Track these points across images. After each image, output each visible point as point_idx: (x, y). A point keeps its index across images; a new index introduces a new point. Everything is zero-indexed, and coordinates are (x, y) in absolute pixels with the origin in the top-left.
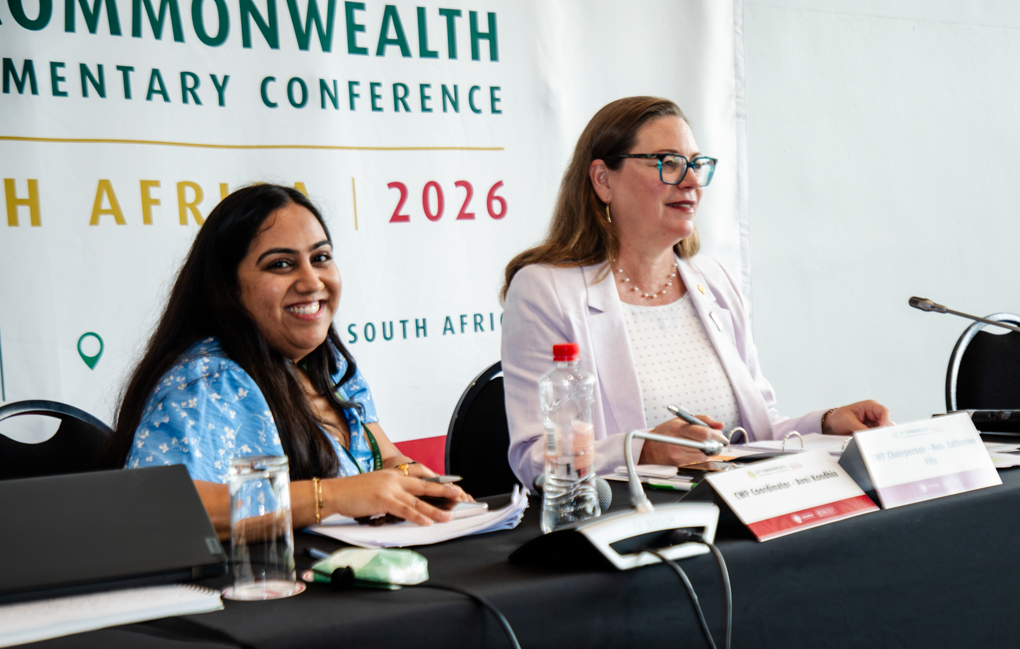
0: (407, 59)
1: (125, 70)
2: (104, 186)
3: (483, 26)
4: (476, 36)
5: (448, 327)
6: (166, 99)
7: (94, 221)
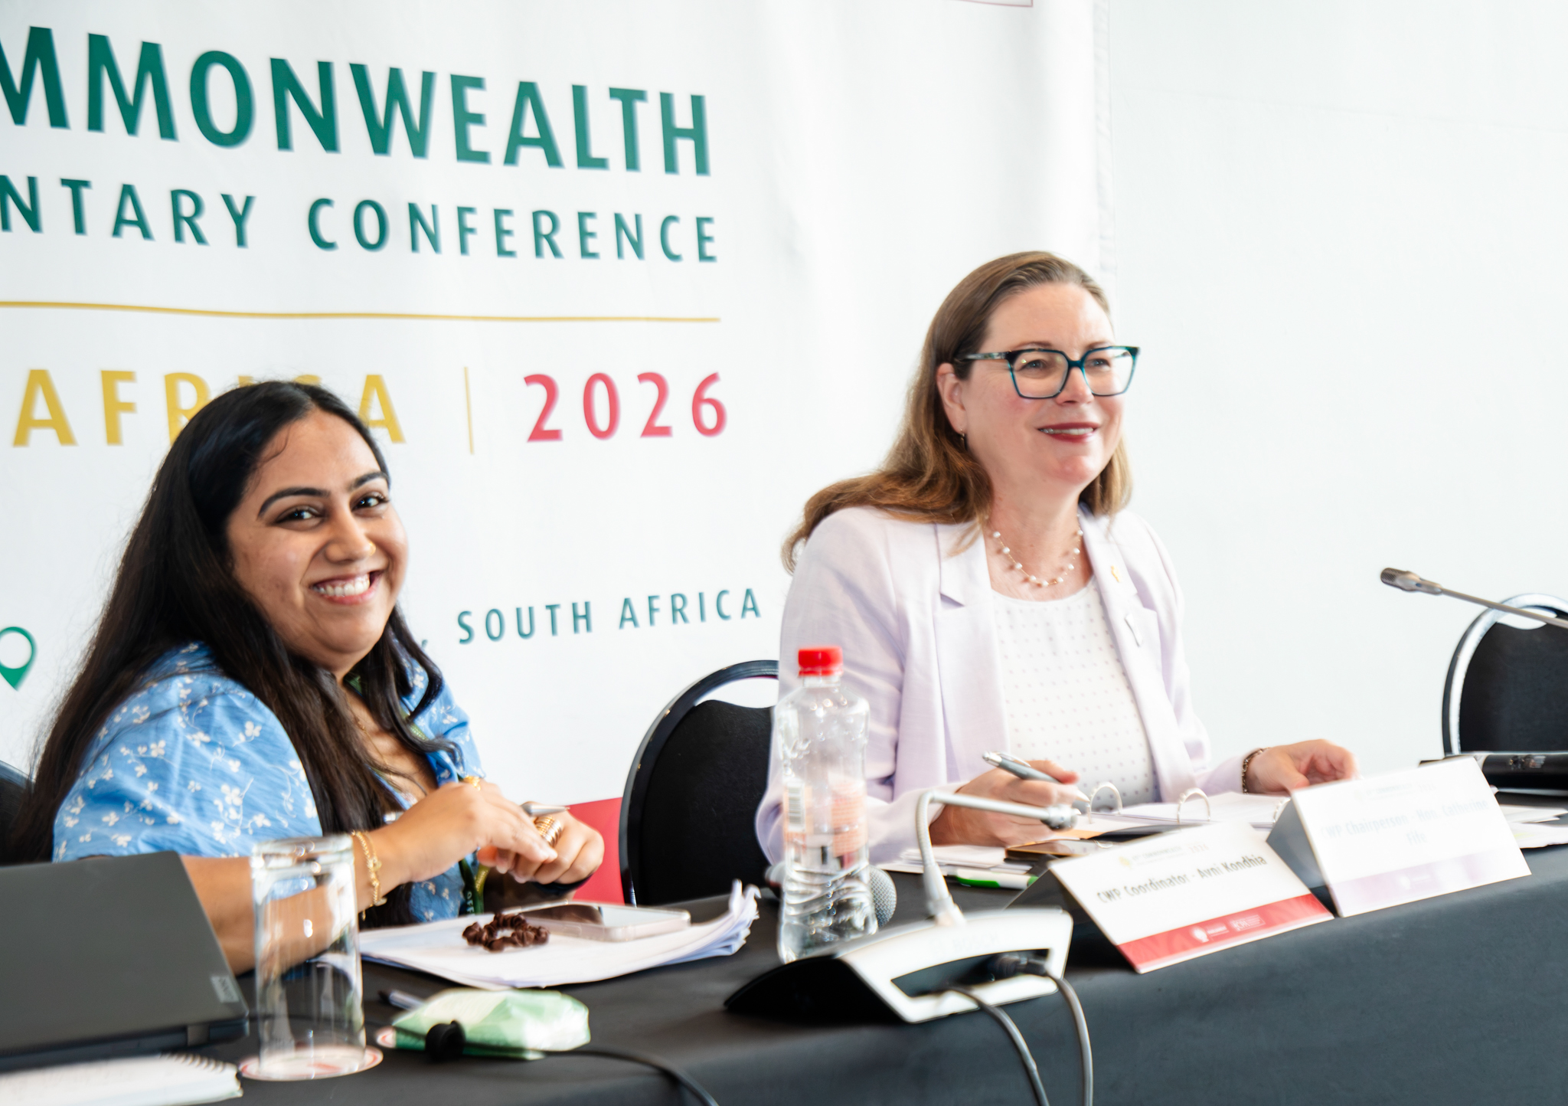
0: (555, 170)
1: (76, 187)
2: (39, 380)
3: (683, 119)
4: (671, 133)
5: (627, 616)
6: (146, 234)
7: (21, 439)
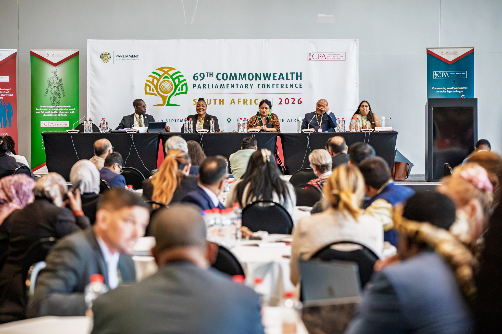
0: (284, 80)
1: (237, 85)
2: (233, 99)
4: (297, 76)
5: (288, 120)
6: (243, 88)
7: (231, 104)
